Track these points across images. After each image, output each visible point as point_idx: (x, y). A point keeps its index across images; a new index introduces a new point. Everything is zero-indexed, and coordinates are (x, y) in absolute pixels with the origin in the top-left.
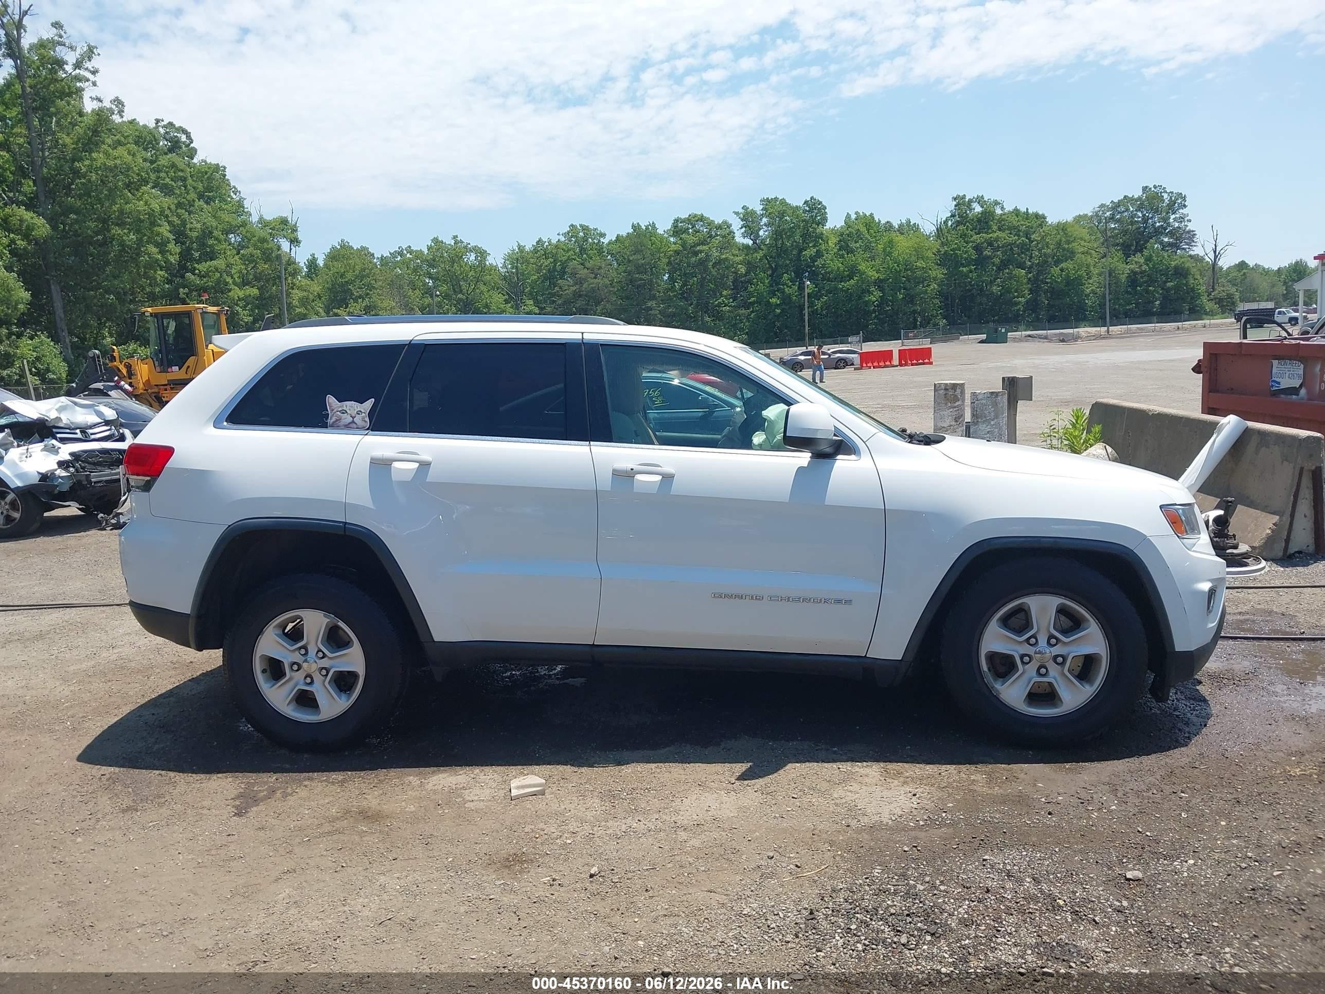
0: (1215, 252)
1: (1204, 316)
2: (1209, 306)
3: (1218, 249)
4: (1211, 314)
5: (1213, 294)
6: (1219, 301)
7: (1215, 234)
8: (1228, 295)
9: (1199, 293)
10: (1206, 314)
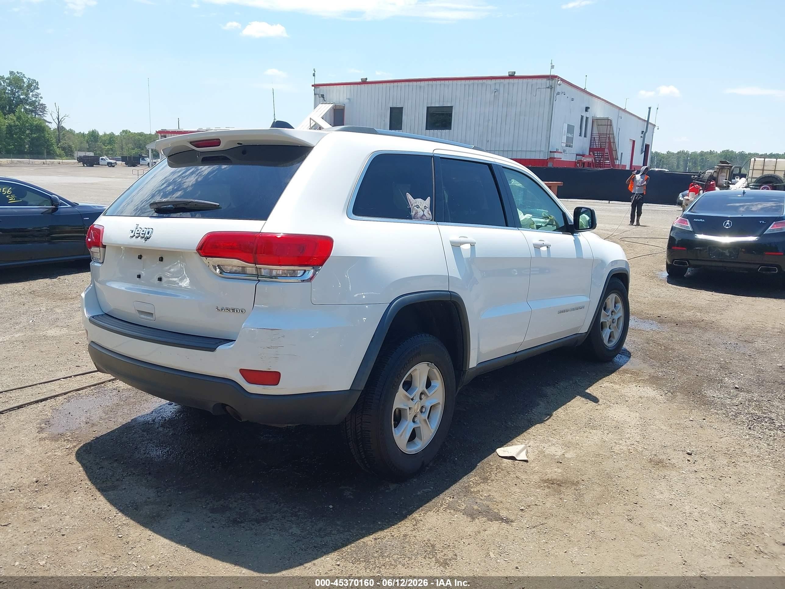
0: (58, 119)
1: (57, 157)
2: (58, 151)
3: (60, 118)
4: (60, 156)
5: (60, 144)
6: (64, 149)
7: (57, 108)
8: (68, 145)
9: (52, 143)
10: (58, 156)
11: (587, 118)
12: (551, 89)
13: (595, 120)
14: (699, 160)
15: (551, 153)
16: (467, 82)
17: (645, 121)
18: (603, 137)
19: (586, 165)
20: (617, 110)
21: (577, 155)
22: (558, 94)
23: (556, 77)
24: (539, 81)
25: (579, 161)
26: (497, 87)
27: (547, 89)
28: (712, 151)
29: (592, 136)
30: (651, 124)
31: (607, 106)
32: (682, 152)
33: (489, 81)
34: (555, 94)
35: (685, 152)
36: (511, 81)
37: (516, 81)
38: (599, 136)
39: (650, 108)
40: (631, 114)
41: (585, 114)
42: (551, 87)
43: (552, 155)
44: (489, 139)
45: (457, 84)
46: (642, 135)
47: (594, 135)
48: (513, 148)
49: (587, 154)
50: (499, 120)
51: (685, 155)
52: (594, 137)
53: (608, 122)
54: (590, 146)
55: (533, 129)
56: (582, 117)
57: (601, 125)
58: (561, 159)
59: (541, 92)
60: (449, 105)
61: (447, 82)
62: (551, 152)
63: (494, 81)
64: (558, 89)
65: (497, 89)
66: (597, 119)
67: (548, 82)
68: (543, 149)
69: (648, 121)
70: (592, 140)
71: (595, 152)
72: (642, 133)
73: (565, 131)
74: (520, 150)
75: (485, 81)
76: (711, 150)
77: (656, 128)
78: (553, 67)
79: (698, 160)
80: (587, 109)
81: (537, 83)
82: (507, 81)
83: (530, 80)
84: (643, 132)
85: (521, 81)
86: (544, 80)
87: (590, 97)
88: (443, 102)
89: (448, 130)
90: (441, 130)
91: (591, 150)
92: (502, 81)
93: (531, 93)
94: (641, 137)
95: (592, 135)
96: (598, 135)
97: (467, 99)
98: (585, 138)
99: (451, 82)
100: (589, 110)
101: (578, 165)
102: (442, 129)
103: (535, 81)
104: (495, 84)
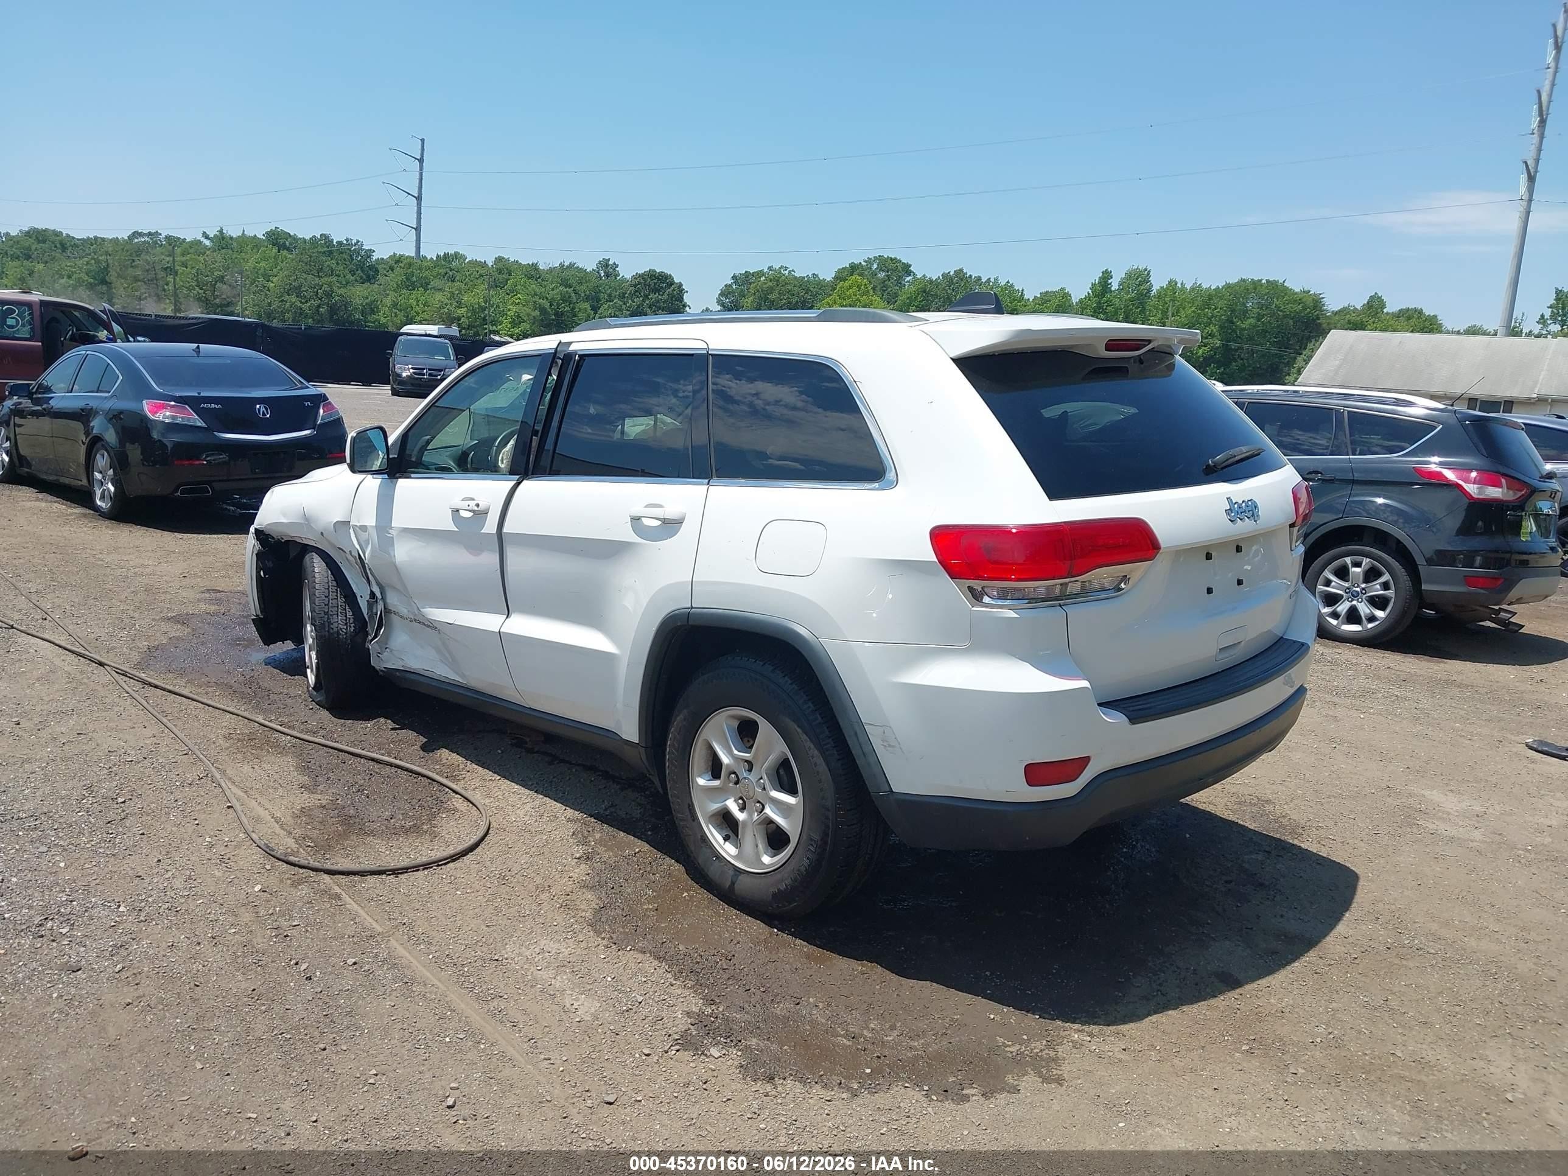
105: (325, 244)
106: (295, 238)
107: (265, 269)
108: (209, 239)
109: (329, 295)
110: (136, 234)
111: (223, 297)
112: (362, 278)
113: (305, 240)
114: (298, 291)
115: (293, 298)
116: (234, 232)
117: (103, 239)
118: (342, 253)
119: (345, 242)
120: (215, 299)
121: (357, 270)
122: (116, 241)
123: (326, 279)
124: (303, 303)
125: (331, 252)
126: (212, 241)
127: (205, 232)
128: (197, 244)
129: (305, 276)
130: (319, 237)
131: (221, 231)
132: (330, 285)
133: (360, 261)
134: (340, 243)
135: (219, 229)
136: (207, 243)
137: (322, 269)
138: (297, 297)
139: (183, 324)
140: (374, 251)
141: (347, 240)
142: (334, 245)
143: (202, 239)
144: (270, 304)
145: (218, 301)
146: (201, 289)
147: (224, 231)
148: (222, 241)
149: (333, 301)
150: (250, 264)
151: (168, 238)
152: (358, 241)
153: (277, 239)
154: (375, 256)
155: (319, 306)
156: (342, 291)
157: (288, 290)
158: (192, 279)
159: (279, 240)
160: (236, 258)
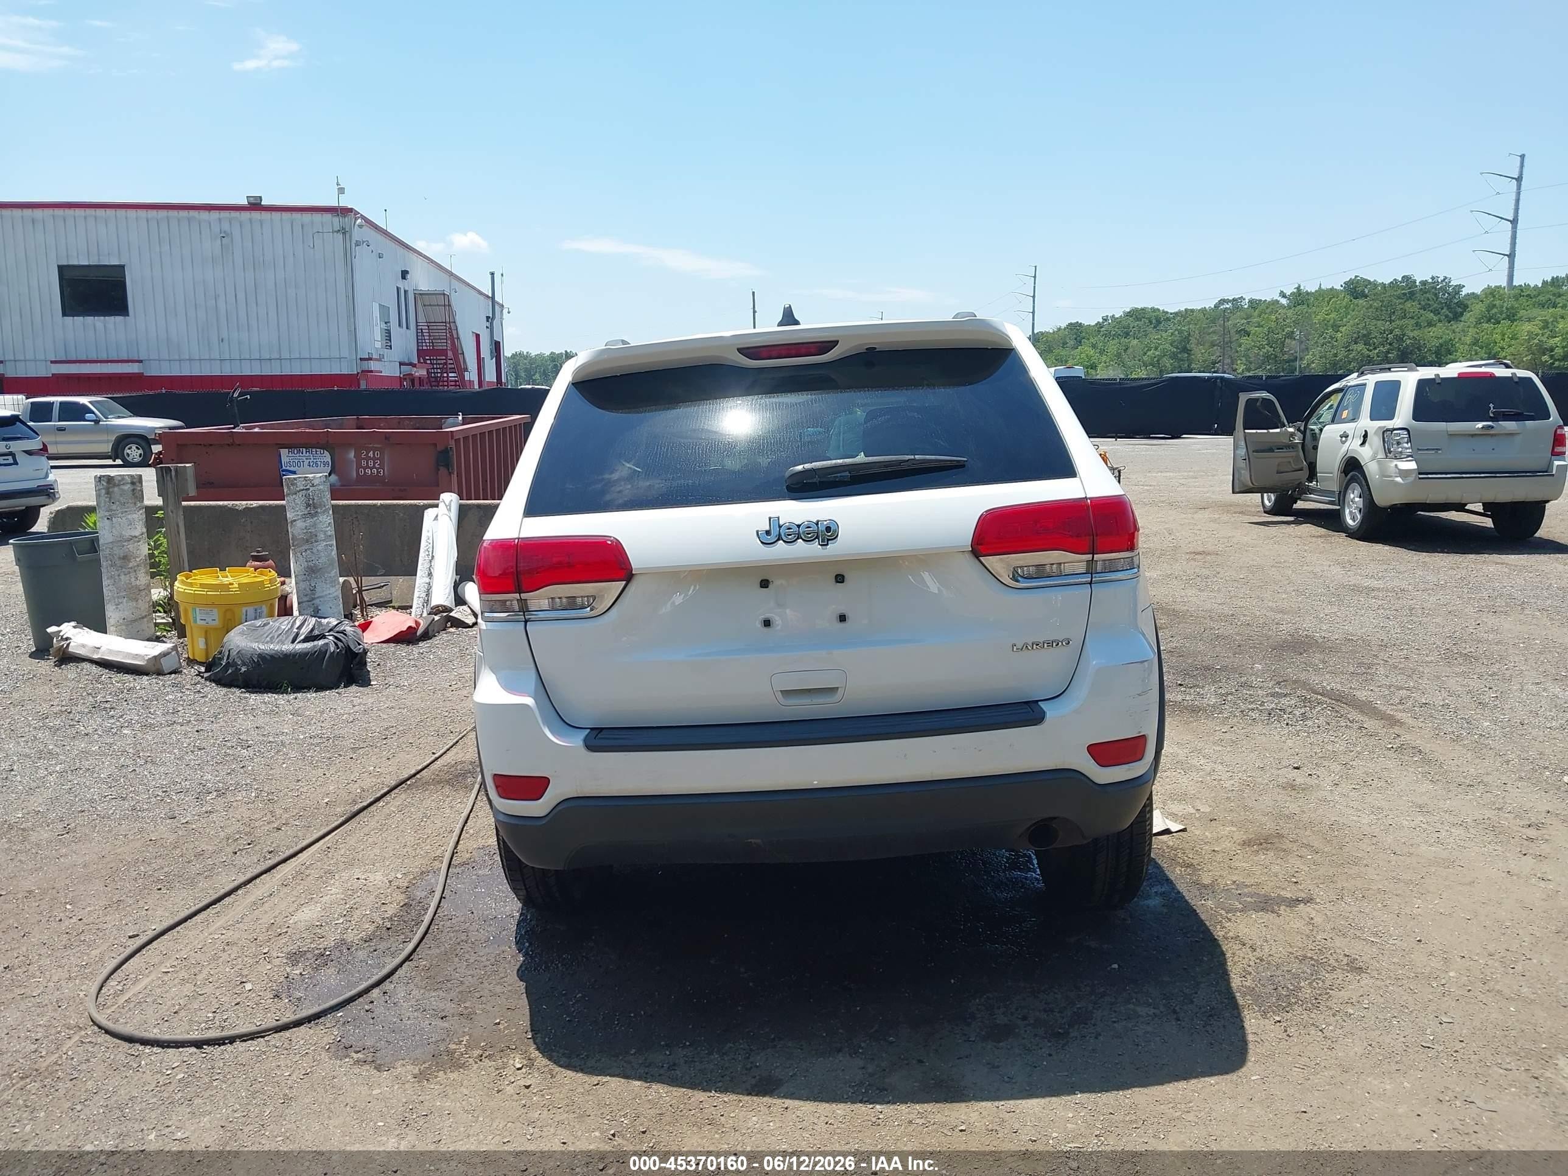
11: (406, 292)
12: (344, 233)
13: (419, 295)
14: (550, 367)
15: (364, 362)
16: (152, 213)
17: (488, 297)
18: (435, 327)
19: (417, 382)
20: (446, 277)
21: (401, 364)
22: (358, 244)
23: (351, 210)
24: (317, 217)
25: (407, 377)
26: (226, 226)
27: (335, 234)
28: (569, 351)
29: (419, 327)
30: (498, 303)
31: (431, 267)
32: (520, 354)
33: (204, 215)
34: (353, 245)
35: (525, 354)
36: (256, 215)
37: (266, 215)
38: (428, 326)
39: (492, 274)
40: (468, 285)
41: (403, 285)
42: (343, 231)
43: (366, 366)
44: (225, 335)
45: (126, 218)
46: (488, 324)
47: (421, 324)
48: (280, 354)
49: (415, 361)
50: (241, 296)
51: (526, 359)
52: (421, 329)
53: (443, 301)
54: (418, 346)
55: (318, 314)
56: (398, 288)
57: (430, 305)
58: (381, 372)
59: (323, 240)
60: (115, 262)
61: (100, 212)
62: (361, 359)
63: (215, 215)
64: (357, 234)
65: (225, 232)
66: (421, 294)
67: (336, 221)
68: (345, 353)
69: (493, 298)
70: (419, 332)
71: (427, 358)
72: (488, 321)
73: (376, 317)
74: (298, 356)
75: (193, 213)
76: (566, 351)
77: (505, 311)
78: (341, 191)
79: (548, 369)
80: (404, 274)
81: (312, 223)
82: (246, 215)
83: (297, 216)
84: (488, 318)
85: (276, 215)
86: (328, 217)
87: (405, 251)
88: (99, 255)
89: (122, 318)
90: (102, 318)
91: (421, 353)
92: (234, 214)
93: (303, 242)
94: (487, 327)
95: (417, 326)
96: (426, 324)
97: (158, 250)
98: (408, 331)
99: (110, 212)
100: (409, 276)
101: (405, 383)
102: (104, 316)
103: (307, 217)
104: (220, 220)
105: (1407, 285)
106: (1375, 284)
107: (1335, 320)
108: (1286, 297)
109: (1400, 339)
110: (1223, 301)
111: (1291, 352)
112: (1447, 316)
113: (1383, 285)
114: (1366, 339)
115: (1360, 347)
116: (1311, 287)
117: (1192, 311)
118: (1426, 293)
119: (1430, 281)
120: (1283, 355)
121: (1442, 309)
122: (1203, 311)
123: (1397, 322)
124: (1371, 351)
125: (1412, 294)
126: (1289, 299)
127: (1282, 292)
128: (1273, 304)
129: (1374, 322)
130: (1400, 279)
131: (1298, 288)
132: (1401, 328)
133: (1447, 299)
134: (1424, 283)
135: (1297, 286)
136: (1284, 301)
137: (1394, 312)
138: (1365, 345)
139: (1145, 385)
140: (1464, 286)
141: (1433, 278)
142: (1417, 286)
143: (1279, 299)
144: (1336, 355)
145: (1286, 357)
146: (1271, 347)
147: (1302, 288)
148: (1300, 298)
149: (1404, 345)
150: (1319, 317)
151: (1251, 301)
152: (1446, 278)
153: (1356, 287)
154: (1464, 292)
155: (1388, 352)
156: (1416, 333)
157: (1356, 338)
158: (1263, 338)
159: (1356, 289)
160: (1307, 312)
